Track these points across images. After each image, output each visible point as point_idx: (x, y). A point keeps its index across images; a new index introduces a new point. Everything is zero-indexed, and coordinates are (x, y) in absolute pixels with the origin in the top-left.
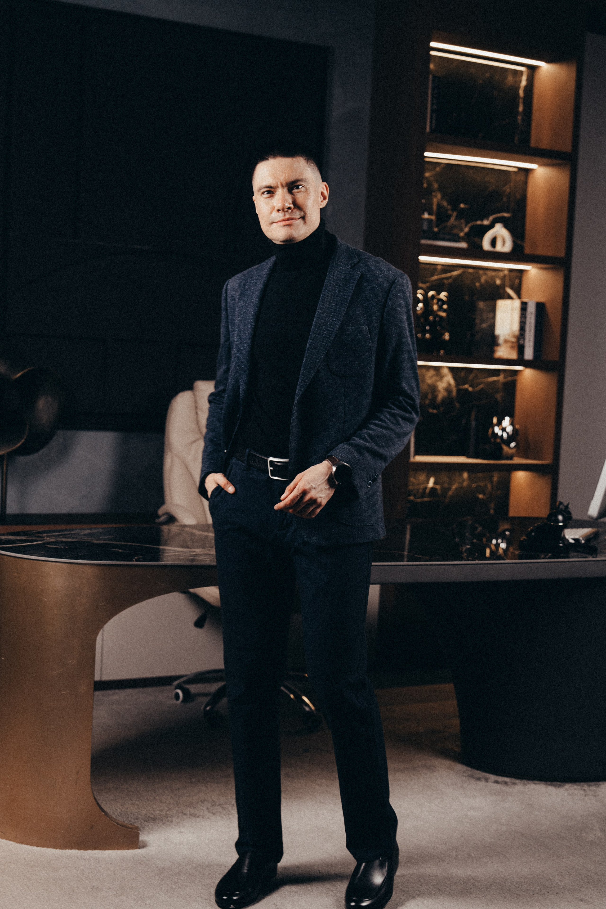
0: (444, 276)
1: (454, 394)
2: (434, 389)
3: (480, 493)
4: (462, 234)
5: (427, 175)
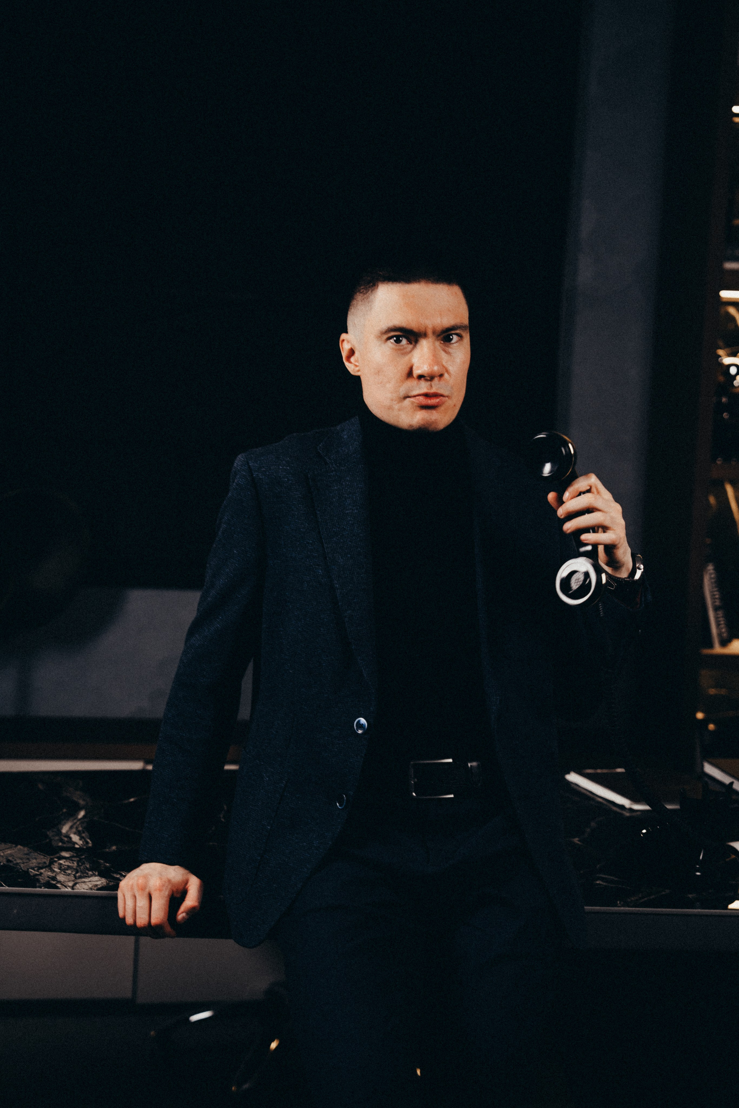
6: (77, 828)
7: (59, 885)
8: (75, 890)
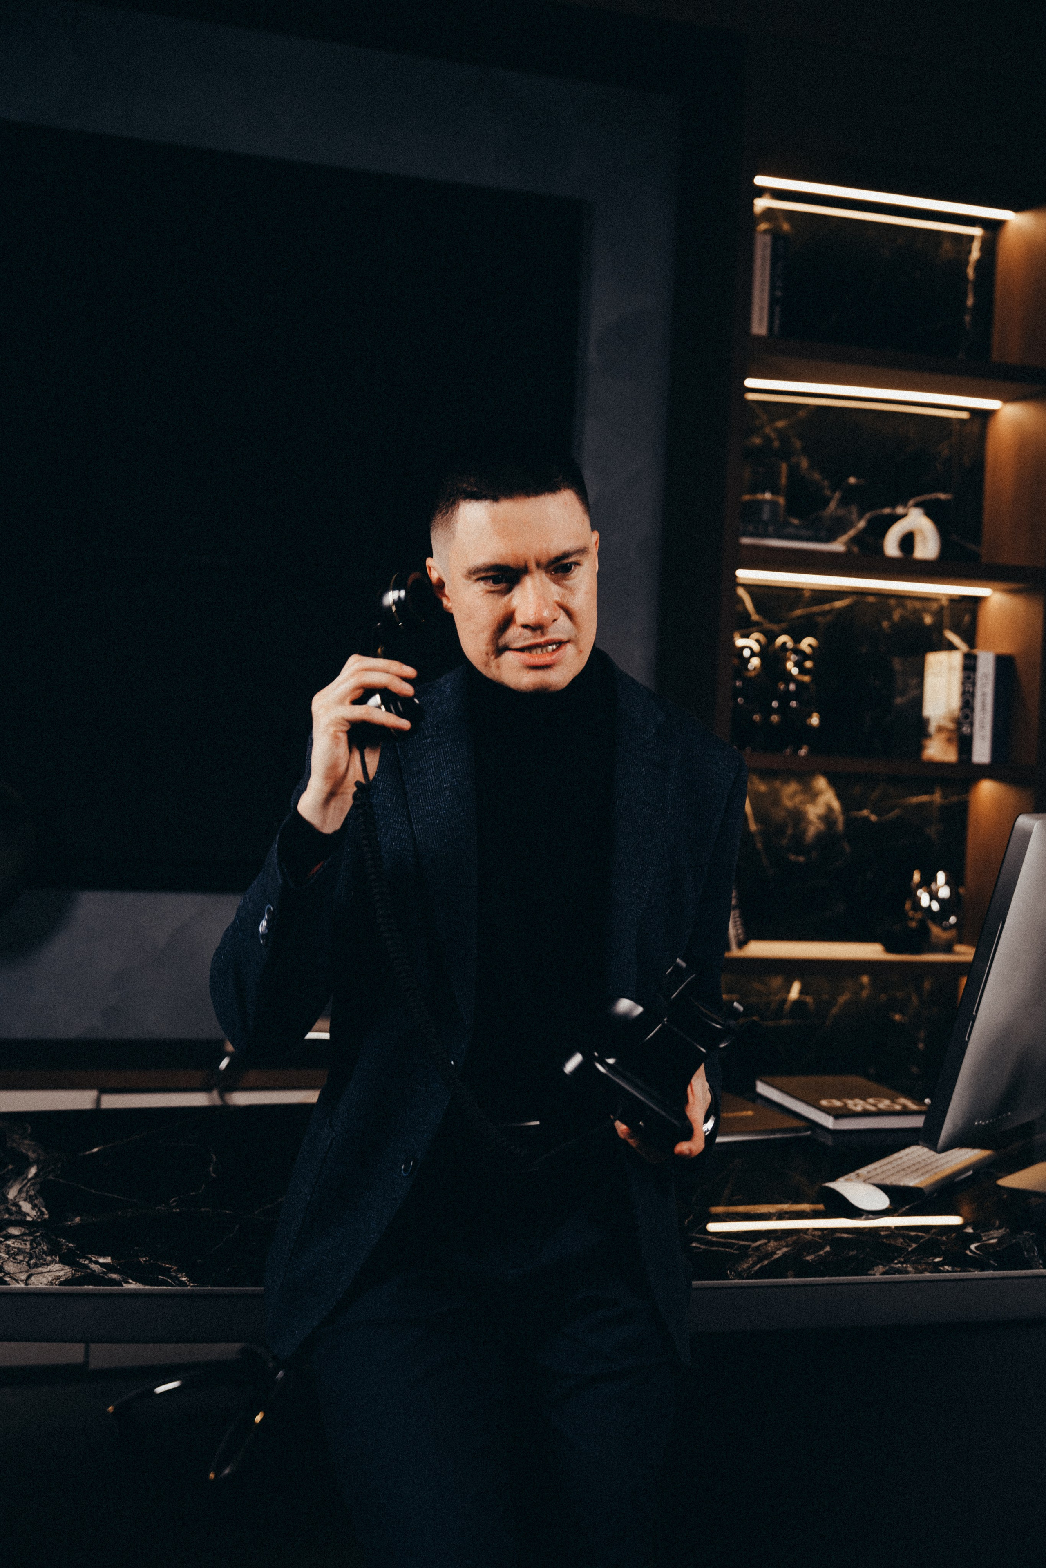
0: (815, 609)
1: (840, 825)
2: (798, 817)
3: (896, 1012)
4: (852, 533)
5: (780, 424)
6: (27, 1192)
7: (7, 1279)
8: (29, 1286)
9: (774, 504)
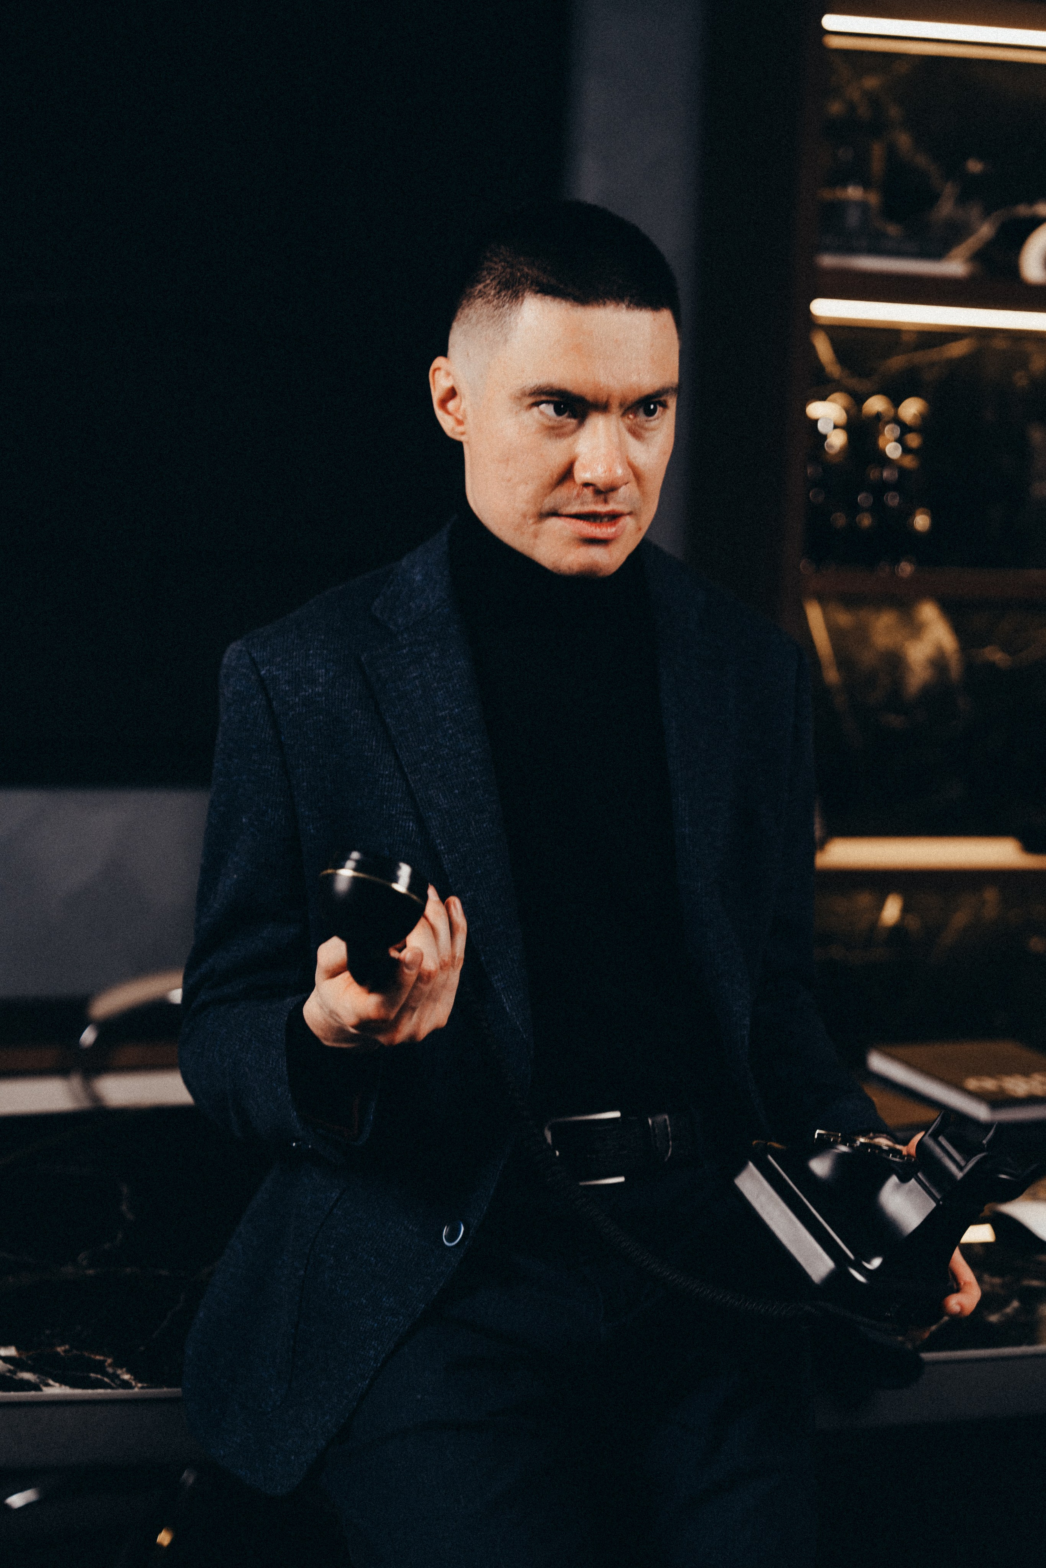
0: (920, 357)
1: (956, 674)
2: (894, 661)
3: (1032, 936)
4: (972, 243)
5: (871, 82)
9: (863, 206)
